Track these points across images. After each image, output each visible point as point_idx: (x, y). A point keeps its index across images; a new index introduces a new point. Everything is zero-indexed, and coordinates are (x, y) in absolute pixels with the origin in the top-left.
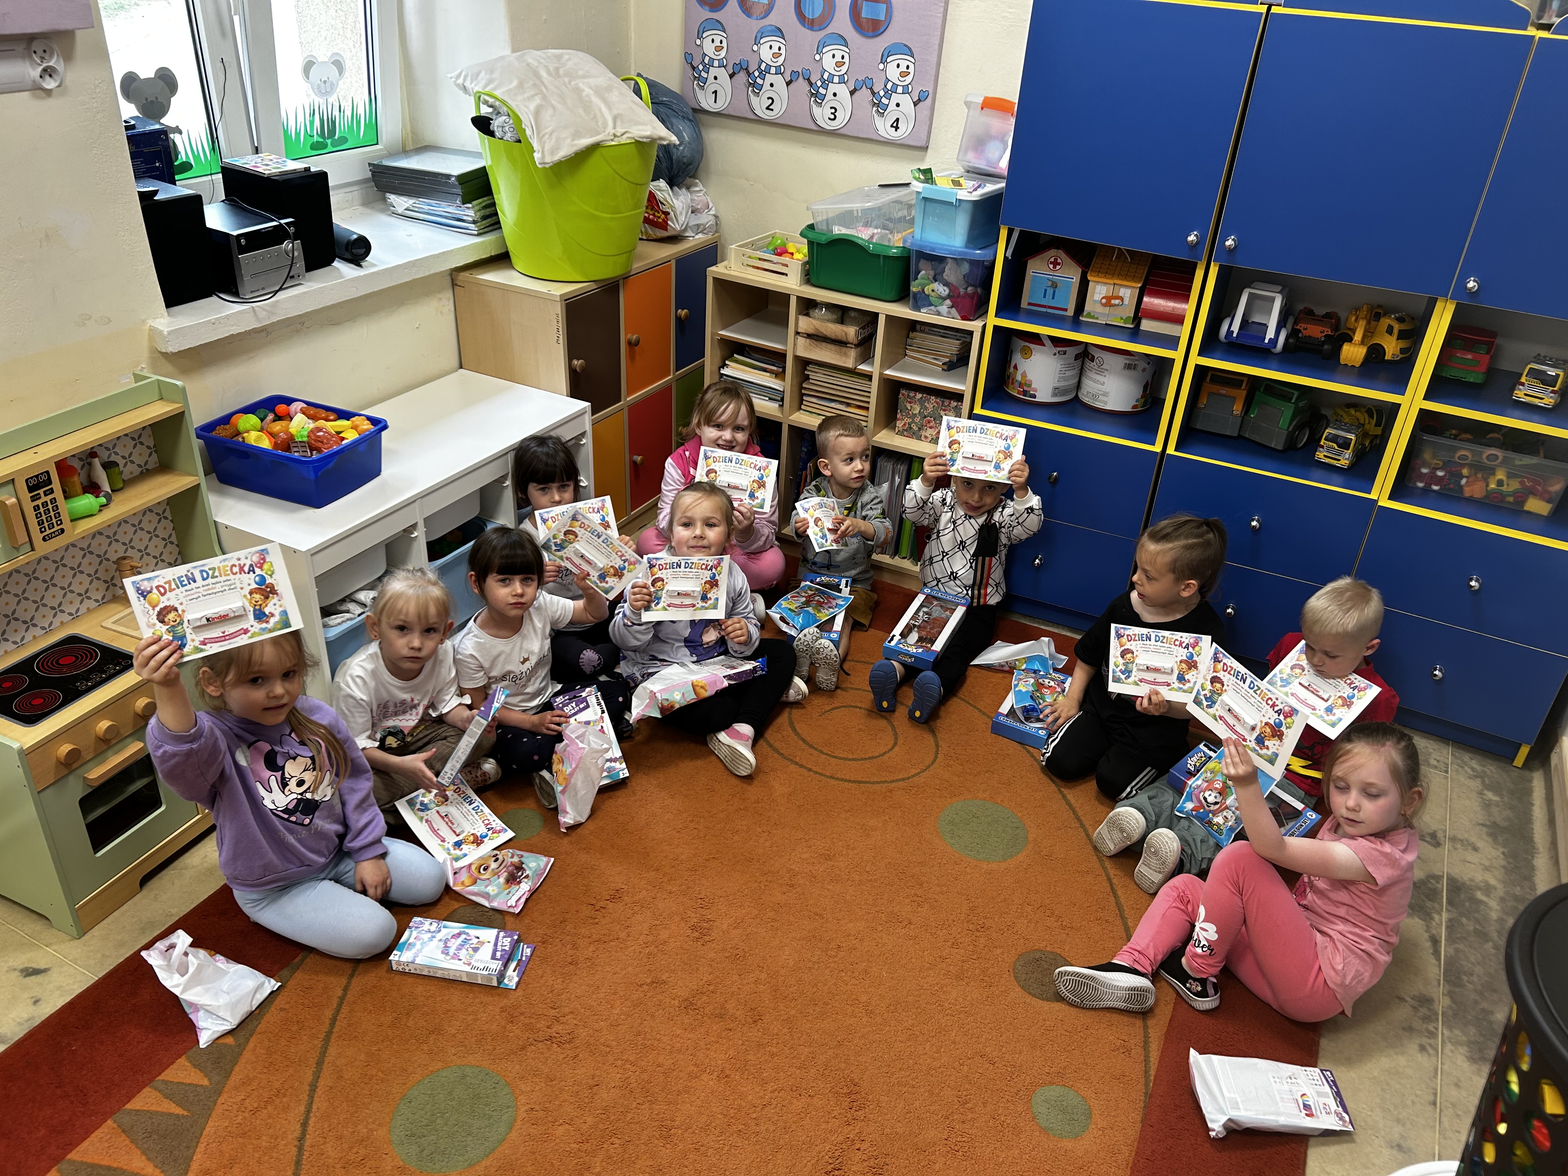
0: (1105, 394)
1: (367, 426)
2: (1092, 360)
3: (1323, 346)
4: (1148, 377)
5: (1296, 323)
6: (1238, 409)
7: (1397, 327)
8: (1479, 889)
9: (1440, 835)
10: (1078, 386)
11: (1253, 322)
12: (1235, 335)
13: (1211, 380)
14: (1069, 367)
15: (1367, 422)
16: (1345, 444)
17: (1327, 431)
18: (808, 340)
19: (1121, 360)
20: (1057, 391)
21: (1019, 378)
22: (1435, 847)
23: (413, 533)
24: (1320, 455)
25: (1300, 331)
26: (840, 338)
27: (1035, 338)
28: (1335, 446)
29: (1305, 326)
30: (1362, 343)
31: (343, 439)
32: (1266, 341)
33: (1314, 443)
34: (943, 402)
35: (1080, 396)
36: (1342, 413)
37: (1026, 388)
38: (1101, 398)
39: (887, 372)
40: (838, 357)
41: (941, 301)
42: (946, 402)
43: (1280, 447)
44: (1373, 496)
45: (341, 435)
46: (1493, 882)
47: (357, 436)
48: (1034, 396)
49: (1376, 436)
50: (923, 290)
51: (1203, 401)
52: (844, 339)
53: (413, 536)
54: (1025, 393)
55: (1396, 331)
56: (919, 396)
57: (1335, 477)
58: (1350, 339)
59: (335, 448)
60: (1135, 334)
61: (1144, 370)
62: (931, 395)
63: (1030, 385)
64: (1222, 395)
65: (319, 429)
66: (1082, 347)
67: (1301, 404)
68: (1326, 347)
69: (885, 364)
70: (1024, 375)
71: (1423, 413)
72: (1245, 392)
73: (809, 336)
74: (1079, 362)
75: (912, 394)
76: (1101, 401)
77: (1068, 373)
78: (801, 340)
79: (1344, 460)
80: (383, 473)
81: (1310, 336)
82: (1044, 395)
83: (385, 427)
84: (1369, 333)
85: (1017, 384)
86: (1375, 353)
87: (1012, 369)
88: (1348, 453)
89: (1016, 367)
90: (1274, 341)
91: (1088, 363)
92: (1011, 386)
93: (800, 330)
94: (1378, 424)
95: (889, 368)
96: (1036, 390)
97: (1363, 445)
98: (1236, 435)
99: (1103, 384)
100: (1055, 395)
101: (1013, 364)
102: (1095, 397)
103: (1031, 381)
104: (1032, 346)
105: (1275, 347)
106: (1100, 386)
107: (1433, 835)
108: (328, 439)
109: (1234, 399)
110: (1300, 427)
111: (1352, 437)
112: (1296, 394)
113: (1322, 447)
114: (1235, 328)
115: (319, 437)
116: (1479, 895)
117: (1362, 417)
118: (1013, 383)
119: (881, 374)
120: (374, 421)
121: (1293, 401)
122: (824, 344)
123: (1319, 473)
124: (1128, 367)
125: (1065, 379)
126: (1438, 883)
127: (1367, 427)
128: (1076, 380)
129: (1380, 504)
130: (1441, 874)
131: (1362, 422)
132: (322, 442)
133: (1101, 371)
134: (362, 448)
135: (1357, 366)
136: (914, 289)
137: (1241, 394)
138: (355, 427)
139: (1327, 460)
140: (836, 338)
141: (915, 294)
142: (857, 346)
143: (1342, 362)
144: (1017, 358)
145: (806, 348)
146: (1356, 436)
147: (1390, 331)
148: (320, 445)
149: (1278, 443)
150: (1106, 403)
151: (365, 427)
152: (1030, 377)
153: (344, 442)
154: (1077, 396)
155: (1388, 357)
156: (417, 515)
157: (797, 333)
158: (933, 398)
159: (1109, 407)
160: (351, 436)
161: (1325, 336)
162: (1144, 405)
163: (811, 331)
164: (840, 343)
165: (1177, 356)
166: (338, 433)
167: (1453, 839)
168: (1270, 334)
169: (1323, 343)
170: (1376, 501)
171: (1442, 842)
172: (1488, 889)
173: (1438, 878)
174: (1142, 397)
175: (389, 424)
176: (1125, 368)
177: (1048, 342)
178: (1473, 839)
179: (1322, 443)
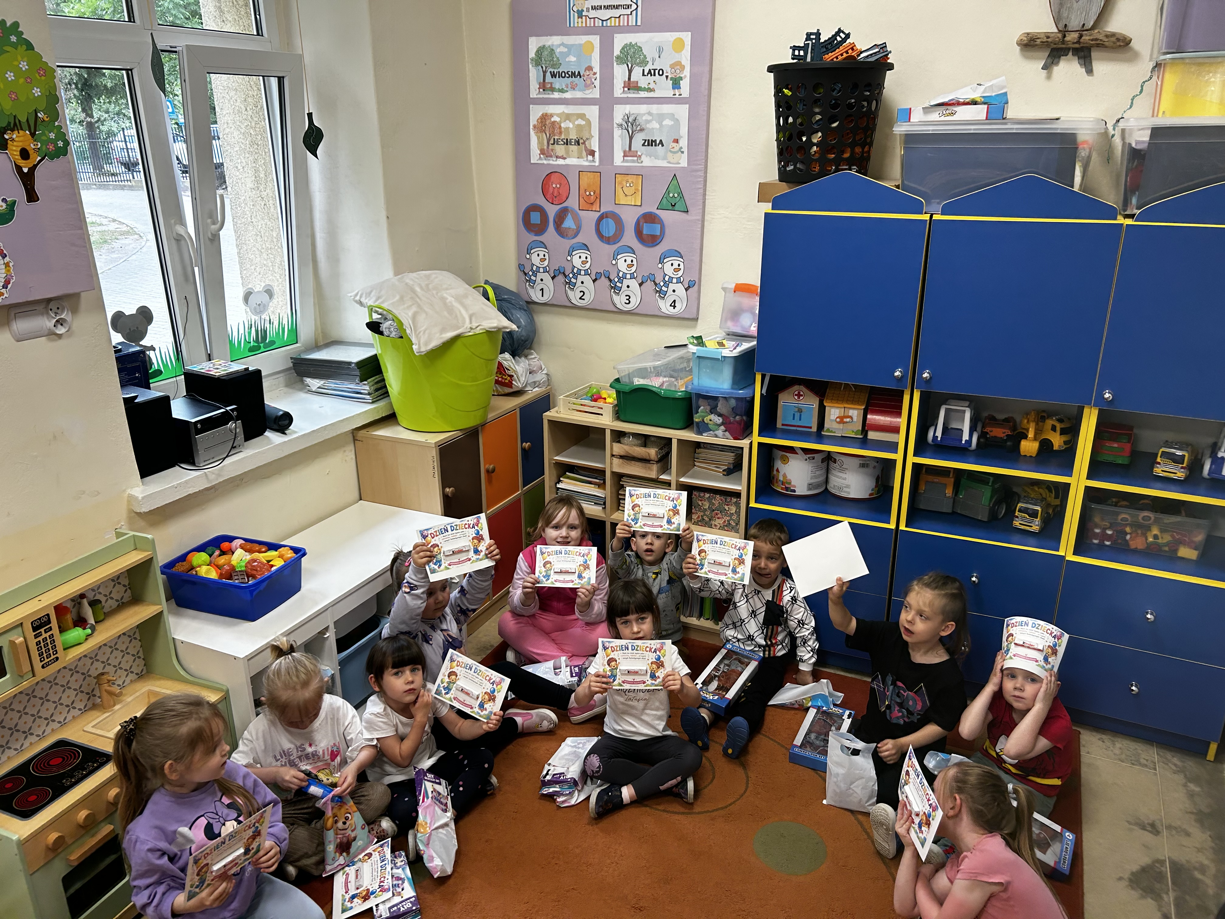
1: (290, 554)
2: (835, 462)
3: (1006, 443)
4: (878, 472)
5: (983, 427)
6: (949, 492)
7: (1058, 426)
8: (1195, 868)
9: (1158, 824)
10: (827, 481)
11: (952, 428)
12: (939, 439)
13: (926, 471)
14: (818, 468)
15: (1048, 495)
16: (1034, 514)
17: (1019, 505)
18: (621, 460)
19: (857, 461)
20: (810, 486)
21: (781, 478)
22: (1156, 835)
23: (325, 634)
24: (1017, 523)
25: (987, 433)
26: (645, 457)
27: (791, 450)
28: (1027, 516)
29: (991, 429)
30: (1035, 439)
31: (272, 566)
32: (963, 442)
33: (1010, 515)
34: (726, 499)
35: (828, 487)
36: (1029, 490)
37: (787, 486)
38: (845, 489)
39: (682, 480)
40: (644, 471)
41: (717, 427)
42: (728, 499)
43: (985, 519)
44: (1061, 553)
45: (270, 563)
46: (1206, 862)
47: (283, 563)
48: (794, 491)
49: (1057, 506)
50: (703, 420)
51: (922, 488)
52: (648, 458)
53: (326, 636)
54: (787, 489)
55: (1058, 429)
56: (707, 495)
57: (1031, 540)
58: (1025, 437)
59: (267, 574)
60: (864, 442)
61: (874, 467)
62: (716, 494)
63: (790, 483)
64: (937, 483)
65: (255, 561)
66: (826, 454)
67: (996, 486)
68: (1009, 443)
69: (680, 473)
70: (785, 476)
71: (1088, 489)
72: (953, 480)
73: (621, 457)
74: (825, 464)
75: (702, 494)
76: (845, 492)
77: (818, 473)
78: (616, 461)
79: (1035, 527)
80: (302, 589)
81: (996, 437)
82: (801, 490)
83: (304, 554)
84: (1038, 431)
85: (780, 483)
86: (1045, 445)
87: (775, 472)
88: (1037, 521)
89: (778, 470)
90: (969, 442)
91: (832, 464)
92: (776, 484)
93: (614, 454)
94: (1056, 497)
95: (683, 476)
96: (795, 487)
97: (1047, 513)
98: (950, 511)
99: (845, 479)
100: (809, 489)
101: (775, 469)
102: (840, 488)
103: (790, 480)
104: (788, 455)
105: (970, 446)
106: (843, 480)
107: (1153, 825)
108: (260, 567)
109: (945, 486)
110: (998, 503)
111: (1039, 508)
112: (992, 479)
113: (1017, 517)
114: (939, 434)
115: (254, 566)
116: (1198, 875)
117: (1044, 492)
118: (777, 482)
119: (677, 481)
120: (296, 550)
121: (990, 484)
122: (633, 462)
123: (1017, 537)
124: (863, 466)
125: (815, 477)
126: (1162, 866)
127: (1049, 499)
128: (825, 476)
129: (1067, 558)
130: (1163, 858)
131: (1044, 496)
132: (256, 570)
133: (842, 470)
134: (286, 572)
135: (1034, 455)
136: (696, 420)
137: (951, 481)
138: (281, 556)
139: (1023, 527)
140: (641, 457)
141: (698, 423)
142: (657, 462)
143: (1022, 454)
144: (778, 464)
145: (619, 466)
146: (1041, 507)
147: (1054, 428)
148: (255, 572)
149: (983, 516)
151: (289, 556)
152: (789, 477)
153: (273, 569)
154: (826, 489)
155: (1056, 447)
156: (329, 620)
157: (613, 456)
158: (718, 496)
159: (852, 496)
160: (278, 563)
161: (1007, 436)
162: (878, 492)
163: (622, 454)
164: (645, 461)
165: (898, 457)
166: (269, 561)
167: (1169, 827)
168: (966, 437)
169: (1006, 441)
170: (1064, 557)
171: (1160, 830)
172: (1203, 869)
173: (1162, 862)
174: (876, 487)
175: (307, 551)
176: (860, 467)
177: (800, 452)
178: (1185, 826)
179: (1016, 514)
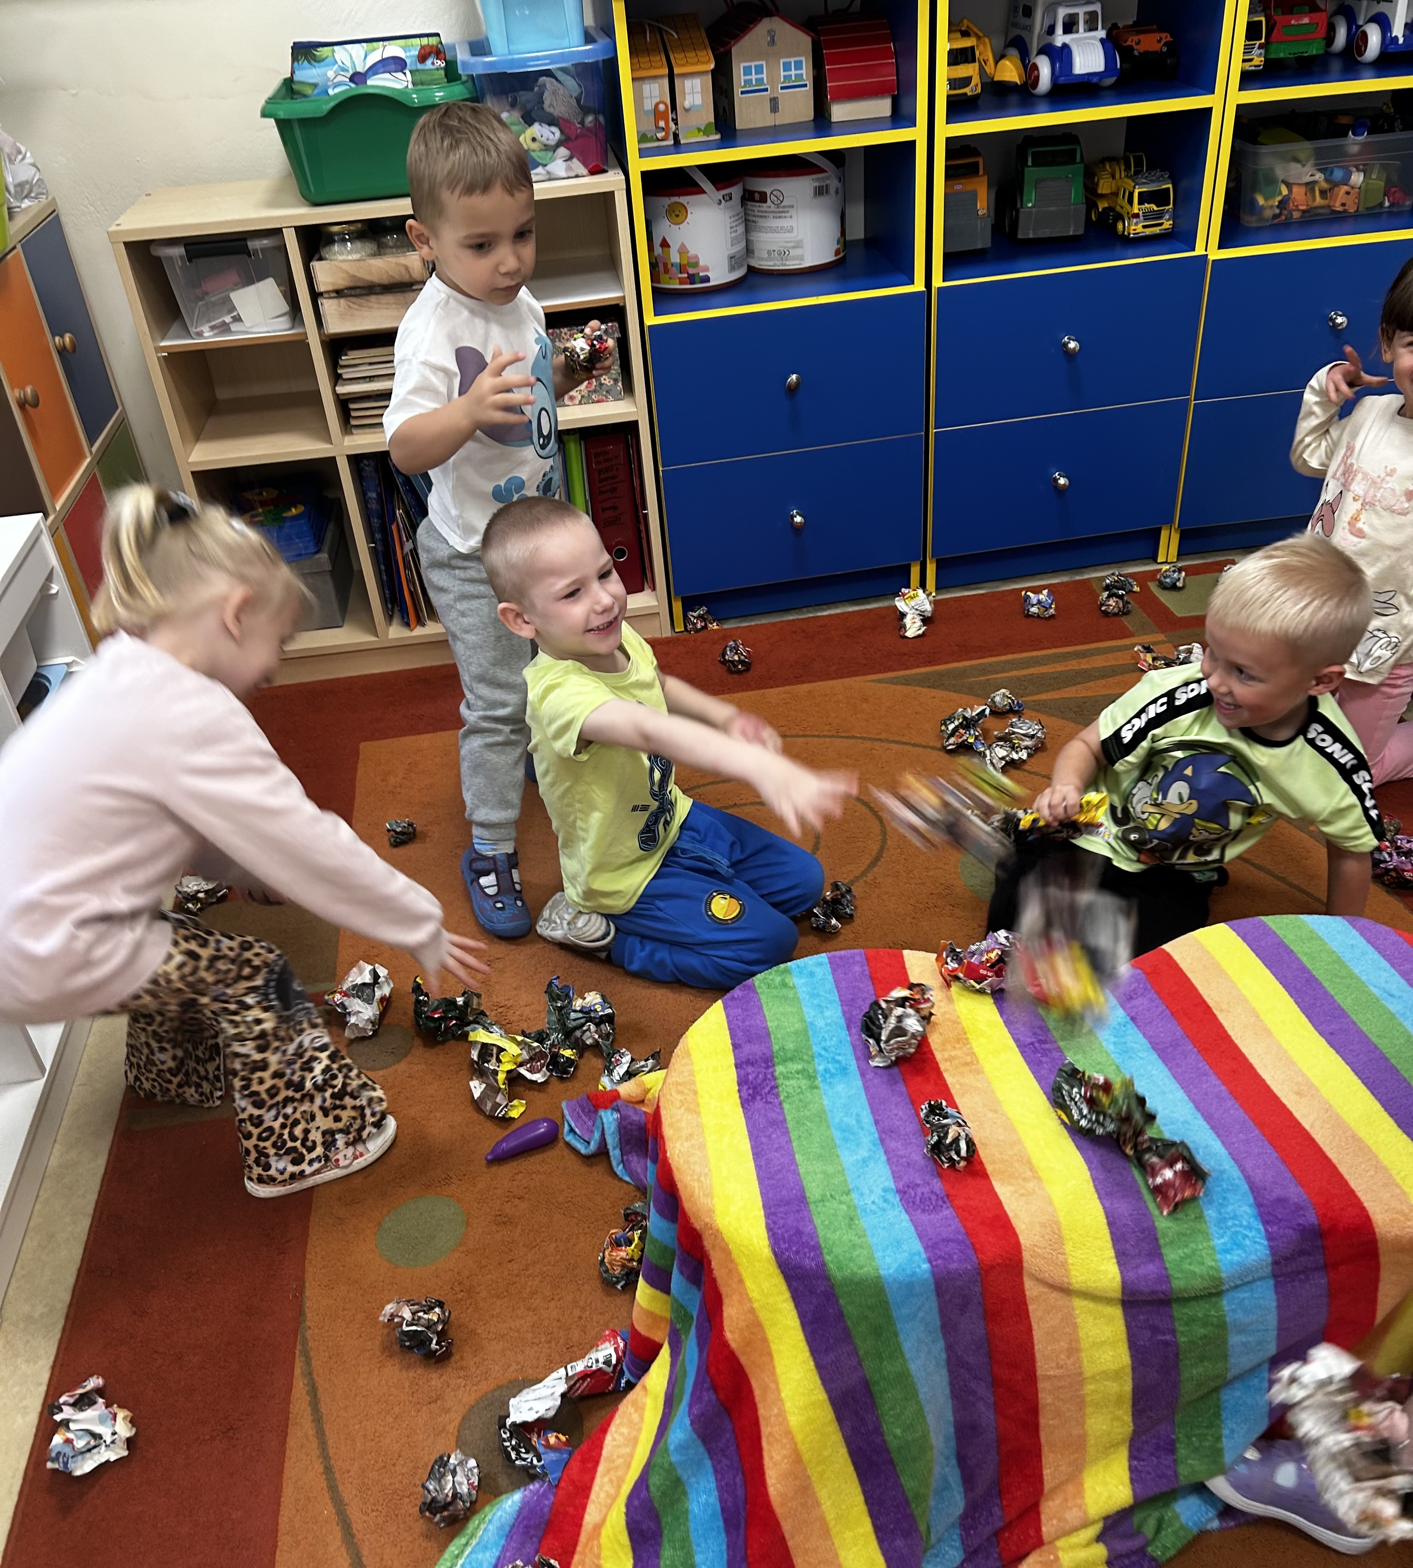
0: (798, 245)
2: (763, 198)
6: (983, 206)
14: (739, 219)
18: (342, 301)
19: (807, 184)
20: (734, 262)
24: (1137, 226)
26: (398, 278)
27: (686, 185)
35: (756, 263)
37: (691, 271)
41: (550, 154)
48: (708, 280)
52: (406, 278)
54: (692, 279)
61: (837, 192)
63: (696, 264)
70: (683, 250)
72: (985, 178)
73: (339, 293)
74: (743, 210)
77: (736, 232)
78: (327, 307)
82: (719, 275)
85: (674, 270)
87: (659, 250)
88: (1170, 210)
89: (664, 244)
92: (664, 277)
93: (318, 289)
96: (707, 269)
98: (990, 245)
99: (791, 230)
100: (732, 269)
101: (658, 242)
103: (696, 257)
104: (683, 200)
106: (788, 235)
109: (975, 194)
118: (666, 271)
121: (1078, 159)
122: (373, 298)
124: (820, 191)
129: (1211, 257)
133: (782, 210)
139: (1148, 231)
140: (392, 281)
145: (342, 316)
150: (802, 258)
152: (692, 252)
157: (315, 296)
163: (341, 282)
176: (815, 194)
177: (707, 185)
